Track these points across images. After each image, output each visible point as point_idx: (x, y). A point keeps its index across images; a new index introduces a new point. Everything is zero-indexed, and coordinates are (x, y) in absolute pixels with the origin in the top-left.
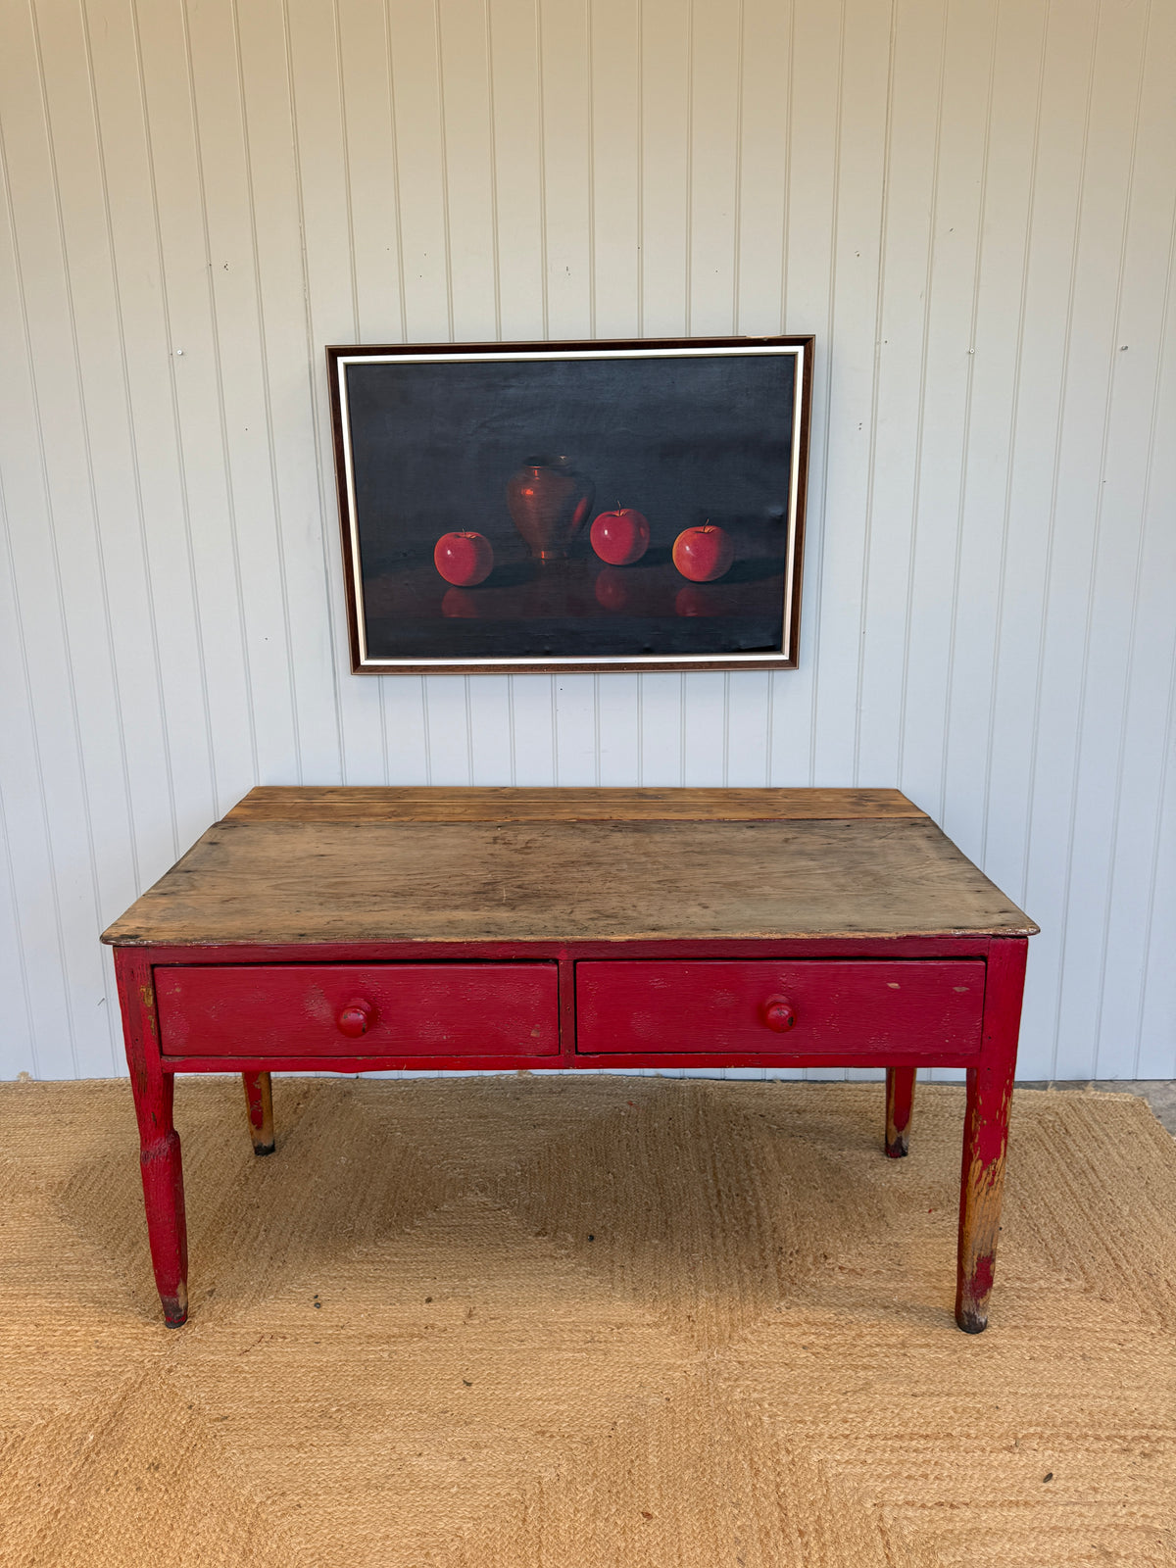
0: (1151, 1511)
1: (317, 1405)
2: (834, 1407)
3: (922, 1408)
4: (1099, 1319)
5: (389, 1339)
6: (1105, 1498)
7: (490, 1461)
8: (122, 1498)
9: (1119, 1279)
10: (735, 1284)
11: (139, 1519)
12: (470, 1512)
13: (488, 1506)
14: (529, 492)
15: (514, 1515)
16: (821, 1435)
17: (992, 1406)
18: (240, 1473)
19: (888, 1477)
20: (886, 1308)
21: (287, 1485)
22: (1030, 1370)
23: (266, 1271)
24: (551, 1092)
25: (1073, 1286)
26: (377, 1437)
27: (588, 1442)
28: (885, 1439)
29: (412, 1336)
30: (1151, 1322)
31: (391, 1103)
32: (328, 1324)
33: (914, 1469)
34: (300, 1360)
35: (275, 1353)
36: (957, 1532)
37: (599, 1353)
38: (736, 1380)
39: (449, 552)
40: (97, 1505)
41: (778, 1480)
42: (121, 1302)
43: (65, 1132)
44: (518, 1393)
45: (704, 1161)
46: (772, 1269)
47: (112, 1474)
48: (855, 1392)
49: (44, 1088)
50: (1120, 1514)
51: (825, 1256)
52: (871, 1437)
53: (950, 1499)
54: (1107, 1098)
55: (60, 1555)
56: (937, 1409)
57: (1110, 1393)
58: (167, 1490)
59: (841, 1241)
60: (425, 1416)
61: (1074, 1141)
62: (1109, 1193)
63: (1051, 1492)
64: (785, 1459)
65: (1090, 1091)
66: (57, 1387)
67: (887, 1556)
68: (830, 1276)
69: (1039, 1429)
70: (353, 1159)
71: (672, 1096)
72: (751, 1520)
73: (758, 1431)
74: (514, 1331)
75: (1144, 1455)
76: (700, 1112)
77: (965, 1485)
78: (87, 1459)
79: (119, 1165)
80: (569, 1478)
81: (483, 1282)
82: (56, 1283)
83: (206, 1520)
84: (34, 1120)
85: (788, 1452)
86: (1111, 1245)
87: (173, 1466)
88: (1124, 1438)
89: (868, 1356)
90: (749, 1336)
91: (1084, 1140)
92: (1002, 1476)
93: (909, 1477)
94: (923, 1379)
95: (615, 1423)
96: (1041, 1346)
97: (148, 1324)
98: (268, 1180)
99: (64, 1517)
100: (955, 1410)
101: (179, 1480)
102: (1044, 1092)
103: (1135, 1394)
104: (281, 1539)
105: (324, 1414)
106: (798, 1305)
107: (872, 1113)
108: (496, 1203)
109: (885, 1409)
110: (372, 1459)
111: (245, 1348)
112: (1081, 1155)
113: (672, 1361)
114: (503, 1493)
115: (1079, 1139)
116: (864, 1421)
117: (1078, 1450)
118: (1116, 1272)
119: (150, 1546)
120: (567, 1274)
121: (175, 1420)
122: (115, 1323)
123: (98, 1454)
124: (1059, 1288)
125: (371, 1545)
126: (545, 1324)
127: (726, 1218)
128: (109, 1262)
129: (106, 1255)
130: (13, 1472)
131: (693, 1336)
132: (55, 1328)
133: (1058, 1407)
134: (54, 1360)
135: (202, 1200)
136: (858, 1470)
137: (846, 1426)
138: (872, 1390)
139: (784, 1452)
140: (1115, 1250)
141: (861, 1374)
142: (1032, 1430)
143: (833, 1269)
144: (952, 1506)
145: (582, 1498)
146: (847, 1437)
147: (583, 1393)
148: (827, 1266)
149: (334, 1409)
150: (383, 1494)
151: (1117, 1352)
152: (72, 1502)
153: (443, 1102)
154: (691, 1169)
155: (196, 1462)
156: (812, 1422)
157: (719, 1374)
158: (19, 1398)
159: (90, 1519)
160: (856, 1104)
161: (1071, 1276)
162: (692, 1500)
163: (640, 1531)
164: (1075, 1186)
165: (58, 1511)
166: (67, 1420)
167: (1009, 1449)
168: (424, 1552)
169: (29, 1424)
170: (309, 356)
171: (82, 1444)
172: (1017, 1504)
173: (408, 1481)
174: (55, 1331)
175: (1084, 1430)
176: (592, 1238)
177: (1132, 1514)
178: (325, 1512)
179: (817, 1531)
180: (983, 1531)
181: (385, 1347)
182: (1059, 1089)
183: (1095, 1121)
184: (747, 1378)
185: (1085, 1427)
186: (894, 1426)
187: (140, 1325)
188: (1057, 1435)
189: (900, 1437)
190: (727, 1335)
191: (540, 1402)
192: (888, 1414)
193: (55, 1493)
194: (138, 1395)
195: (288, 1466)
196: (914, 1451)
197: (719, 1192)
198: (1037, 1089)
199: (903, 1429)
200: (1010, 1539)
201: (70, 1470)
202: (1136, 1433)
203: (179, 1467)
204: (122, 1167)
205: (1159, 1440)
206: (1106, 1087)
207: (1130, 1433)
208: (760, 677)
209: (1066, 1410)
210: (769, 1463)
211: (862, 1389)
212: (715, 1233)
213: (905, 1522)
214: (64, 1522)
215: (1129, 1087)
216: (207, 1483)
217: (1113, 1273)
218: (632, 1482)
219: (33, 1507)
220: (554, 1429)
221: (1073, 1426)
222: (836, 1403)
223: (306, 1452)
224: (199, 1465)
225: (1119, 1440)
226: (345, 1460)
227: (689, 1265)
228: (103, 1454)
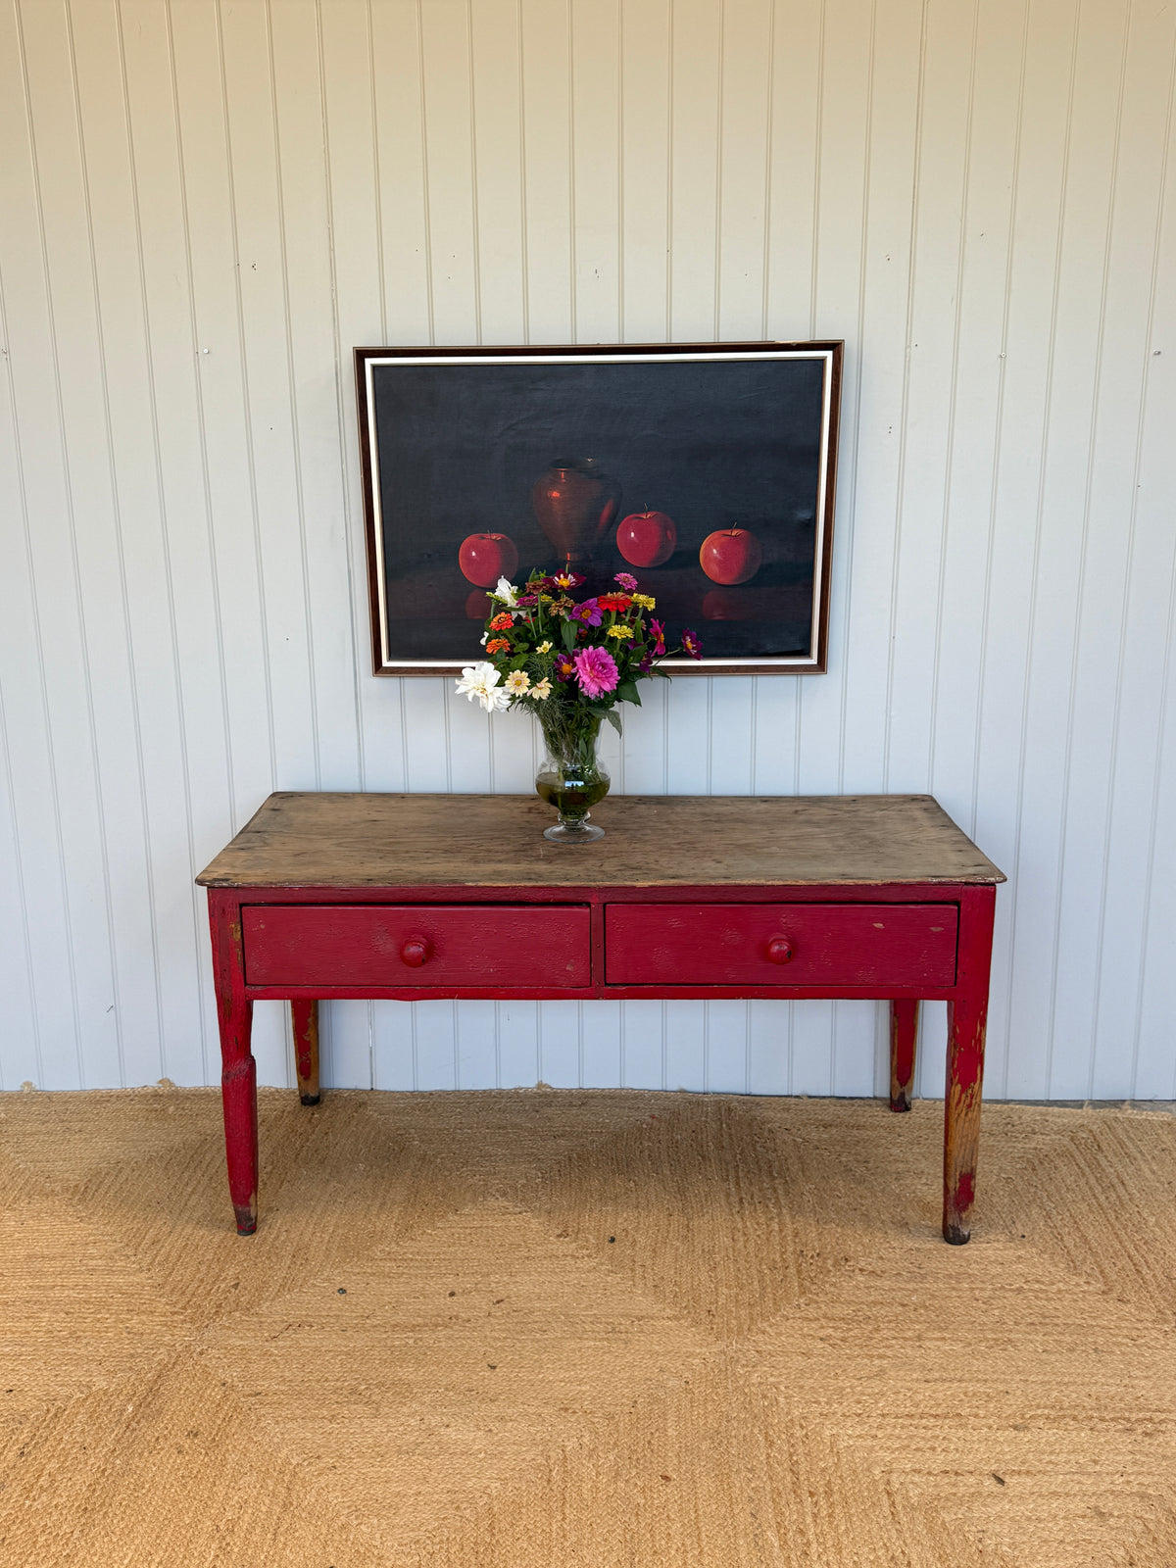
0: (1146, 1480)
1: (346, 1384)
2: (849, 1390)
3: (934, 1392)
4: (1114, 1318)
5: (414, 1328)
6: (1104, 1469)
7: (515, 1432)
8: (164, 1459)
9: (1138, 1282)
10: (756, 1283)
11: (182, 1477)
12: (497, 1474)
13: (514, 1469)
14: (555, 494)
15: (539, 1476)
16: (834, 1413)
17: (1001, 1391)
18: (276, 1440)
19: (897, 1449)
20: (903, 1305)
21: (322, 1450)
22: (1042, 1361)
23: (289, 1267)
24: (571, 1105)
25: (1091, 1288)
26: (405, 1409)
27: (610, 1417)
28: (897, 1417)
29: (437, 1325)
30: (1166, 1321)
31: (408, 1113)
32: (354, 1315)
33: (922, 1443)
34: (327, 1346)
35: (303, 1339)
36: (960, 1495)
37: (620, 1342)
38: (753, 1367)
39: (474, 554)
40: (142, 1465)
41: (792, 1450)
42: (148, 1294)
43: (75, 1139)
44: (541, 1376)
45: (727, 1170)
46: (792, 1270)
47: (153, 1440)
48: (869, 1378)
49: (49, 1098)
50: (1117, 1482)
51: (846, 1259)
52: (883, 1415)
53: (955, 1468)
54: (1144, 1117)
55: (110, 1505)
56: (948, 1393)
57: (1119, 1382)
58: (207, 1454)
59: (863, 1245)
60: (451, 1393)
61: (1106, 1157)
62: (1137, 1206)
63: (1053, 1463)
64: (799, 1433)
65: (1126, 1110)
66: (93, 1366)
67: (892, 1513)
68: (850, 1277)
69: (1046, 1411)
70: (372, 1167)
71: (695, 1110)
72: (765, 1483)
73: (774, 1409)
74: (537, 1322)
75: (1146, 1434)
76: (724, 1125)
77: (971, 1457)
78: (128, 1427)
79: (133, 1170)
80: (591, 1447)
81: (505, 1279)
82: (82, 1277)
83: (247, 1478)
84: (43, 1128)
85: (802, 1427)
86: (1133, 1252)
87: (211, 1433)
88: (1128, 1420)
89: (884, 1347)
90: (768, 1329)
91: (1117, 1156)
92: (1007, 1450)
93: (917, 1450)
94: (936, 1367)
95: (636, 1402)
96: (1055, 1340)
97: (176, 1313)
98: (286, 1185)
99: (111, 1474)
100: (965, 1394)
101: (218, 1446)
102: (1079, 1111)
103: (1143, 1383)
104: (319, 1494)
105: (354, 1391)
106: (817, 1302)
107: (900, 1127)
108: (517, 1206)
109: (897, 1393)
110: (401, 1429)
111: (273, 1335)
112: (1112, 1171)
113: (691, 1350)
114: (528, 1459)
115: (1110, 1155)
116: (877, 1402)
117: (1082, 1429)
118: (1136, 1276)
119: (195, 1499)
120: (589, 1272)
121: (210, 1395)
122: (143, 1312)
123: (138, 1422)
124: (1077, 1290)
125: (404, 1500)
126: (566, 1316)
127: (748, 1223)
128: (133, 1259)
129: (130, 1251)
130: (58, 1437)
131: (712, 1328)
132: (85, 1315)
133: (1067, 1392)
134: (87, 1344)
135: (221, 1203)
136: (869, 1443)
137: (859, 1406)
138: (886, 1376)
139: (798, 1428)
140: (1137, 1257)
141: (877, 1362)
142: (1039, 1412)
143: (853, 1271)
144: (956, 1474)
145: (603, 1463)
146: (859, 1415)
147: (604, 1376)
148: (847, 1268)
149: (363, 1387)
150: (414, 1458)
151: (1128, 1346)
152: (118, 1462)
153: (460, 1113)
154: (714, 1178)
155: (233, 1430)
156: (827, 1403)
157: (737, 1361)
158: (56, 1375)
159: (135, 1477)
160: (885, 1119)
161: (1090, 1280)
162: (709, 1466)
163: (659, 1491)
164: (1102, 1198)
165: (105, 1470)
166: (105, 1394)
167: (1015, 1428)
168: (455, 1505)
169: (69, 1398)
170: (336, 357)
171: (122, 1414)
172: (1019, 1473)
173: (437, 1447)
174: (86, 1318)
175: (1090, 1413)
176: (613, 1240)
177: (1129, 1482)
178: (359, 1472)
179: (826, 1492)
180: (985, 1494)
181: (411, 1334)
182: (1094, 1108)
183: (1129, 1137)
184: (765, 1365)
185: (1091, 1409)
186: (906, 1407)
187: (168, 1314)
188: (1064, 1417)
189: (910, 1416)
190: (746, 1327)
191: (563, 1384)
192: (901, 1396)
193: (101, 1455)
194: (172, 1374)
195: (322, 1434)
196: (924, 1428)
197: (741, 1199)
198: (1073, 1107)
199: (914, 1409)
200: (1010, 1501)
201: (113, 1436)
202: (1141, 1415)
203: (217, 1434)
204: (137, 1173)
205: (1161, 1422)
206: (1144, 1107)
207: (1134, 1417)
208: (789, 681)
209: (1074, 1395)
210: (784, 1436)
211: (877, 1375)
212: (735, 1237)
213: (911, 1486)
214: (111, 1479)
215: (1169, 1107)
216: (245, 1448)
217: (1132, 1278)
218: (652, 1451)
219: (81, 1466)
220: (577, 1406)
221: (1080, 1409)
222: (851, 1387)
223: (338, 1424)
224: (236, 1433)
225: (1123, 1422)
226: (376, 1430)
227: (710, 1265)
228: (143, 1422)
